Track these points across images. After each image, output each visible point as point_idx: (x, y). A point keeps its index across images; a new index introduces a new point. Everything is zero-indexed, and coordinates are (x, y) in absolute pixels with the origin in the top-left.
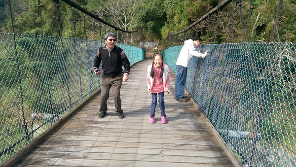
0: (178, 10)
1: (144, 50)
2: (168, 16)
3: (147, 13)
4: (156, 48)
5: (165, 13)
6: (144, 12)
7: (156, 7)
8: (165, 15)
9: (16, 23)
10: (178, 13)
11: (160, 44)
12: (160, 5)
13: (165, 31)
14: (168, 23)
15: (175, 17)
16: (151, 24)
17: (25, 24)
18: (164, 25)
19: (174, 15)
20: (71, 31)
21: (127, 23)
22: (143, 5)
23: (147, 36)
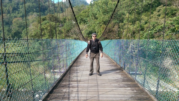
3: (89, 32)
5: (95, 31)
7: (92, 30)
10: (100, 32)
16: (90, 35)
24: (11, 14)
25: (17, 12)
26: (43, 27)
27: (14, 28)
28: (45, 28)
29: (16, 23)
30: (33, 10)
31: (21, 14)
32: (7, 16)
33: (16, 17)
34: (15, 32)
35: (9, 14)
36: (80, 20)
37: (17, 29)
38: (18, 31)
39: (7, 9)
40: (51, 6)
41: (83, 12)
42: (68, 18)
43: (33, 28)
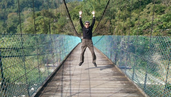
24: (6, 9)
25: (12, 7)
26: (38, 22)
27: (10, 23)
28: (39, 23)
29: (11, 18)
30: (28, 5)
31: (16, 10)
32: (2, 11)
33: (11, 12)
34: (10, 26)
35: (4, 9)
36: (74, 15)
37: (12, 24)
38: (13, 26)
39: (2, 4)
40: (46, 2)
41: (77, 9)
42: (62, 14)
43: (27, 24)
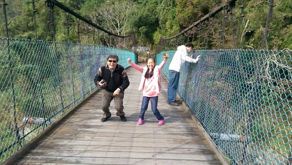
0: (170, 16)
1: (137, 55)
2: (160, 22)
3: (140, 19)
4: (148, 53)
5: (157, 18)
6: (136, 18)
7: (149, 13)
8: (157, 20)
9: (9, 27)
10: (170, 19)
11: (152, 49)
12: (153, 11)
13: (157, 36)
14: (160, 28)
15: (167, 23)
16: (143, 29)
17: (17, 27)
18: (157, 30)
19: (166, 21)
20: (64, 35)
21: (120, 28)
22: (136, 11)
23: (140, 41)
